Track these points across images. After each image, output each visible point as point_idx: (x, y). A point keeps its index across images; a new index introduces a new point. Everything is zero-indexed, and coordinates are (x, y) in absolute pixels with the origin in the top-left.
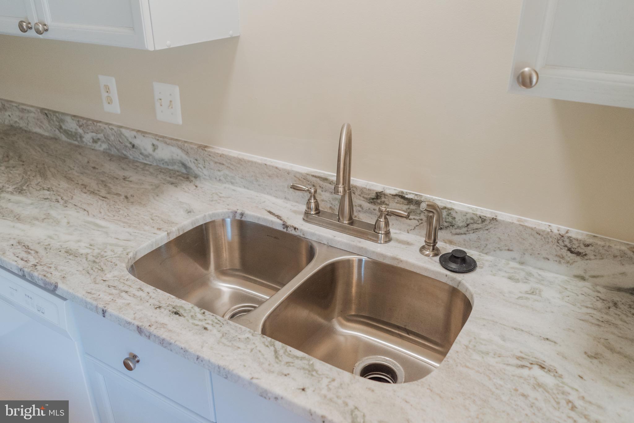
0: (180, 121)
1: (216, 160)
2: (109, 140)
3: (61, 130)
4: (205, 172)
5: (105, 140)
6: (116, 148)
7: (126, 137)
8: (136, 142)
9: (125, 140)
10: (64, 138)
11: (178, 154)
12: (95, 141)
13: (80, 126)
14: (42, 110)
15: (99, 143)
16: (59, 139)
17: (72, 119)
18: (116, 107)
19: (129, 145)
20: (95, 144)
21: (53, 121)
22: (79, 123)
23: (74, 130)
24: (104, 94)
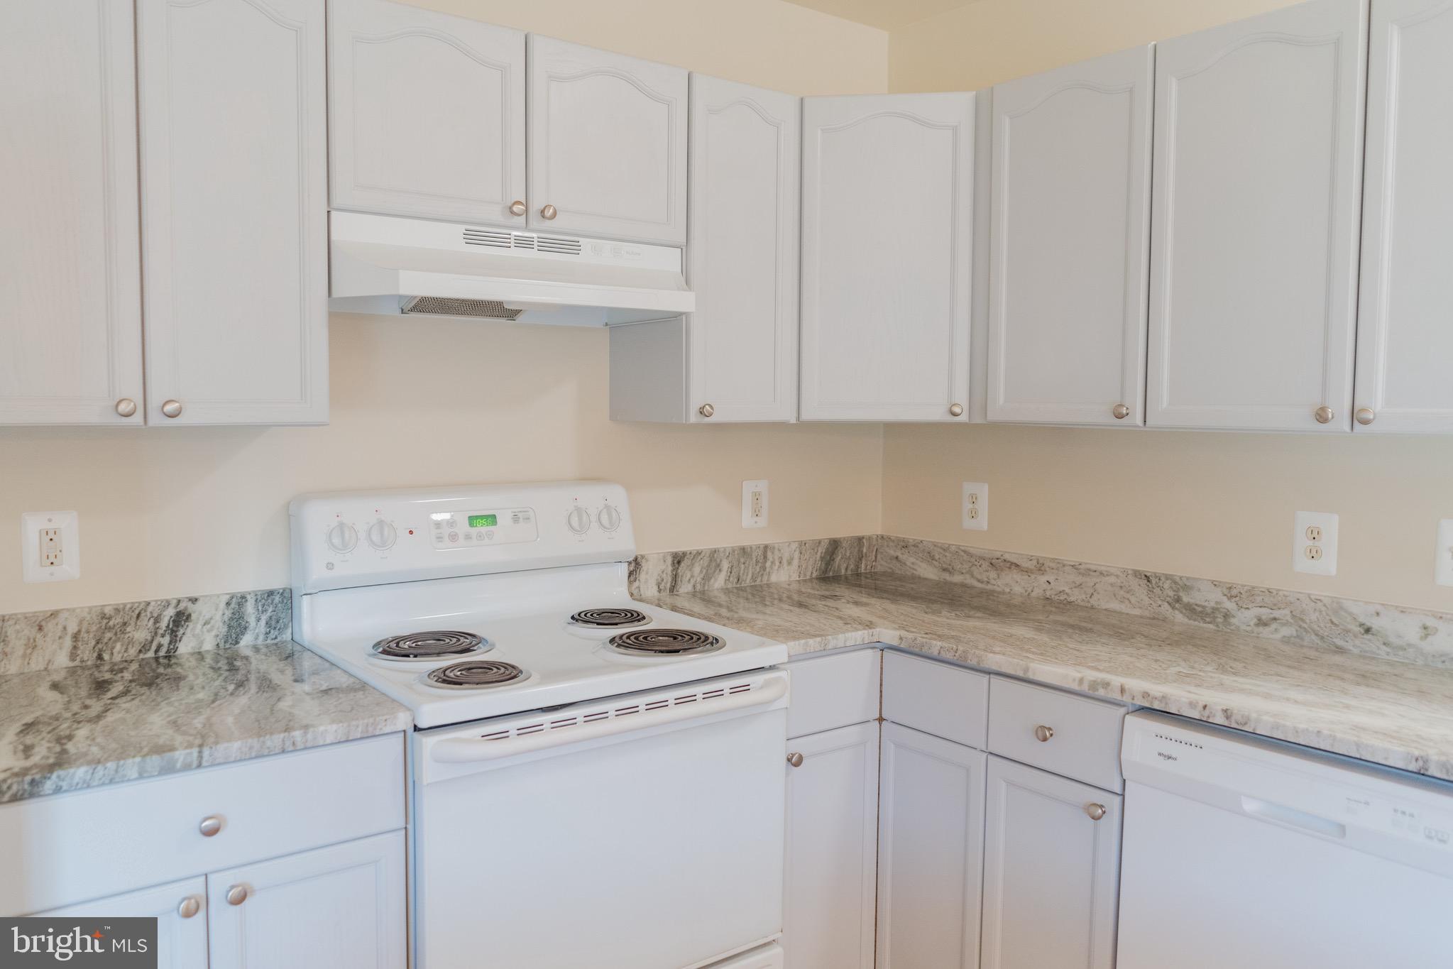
2: (1302, 620)
3: (1177, 605)
5: (1292, 621)
6: (1317, 635)
7: (1351, 614)
8: (1378, 623)
9: (1349, 619)
10: (1179, 617)
12: (1261, 623)
13: (1230, 598)
14: (1137, 574)
15: (1274, 626)
16: (1165, 620)
17: (1215, 584)
18: (1329, 564)
19: (1357, 629)
20: (1261, 629)
21: (1162, 589)
22: (1231, 592)
23: (1212, 604)
24: (1303, 543)
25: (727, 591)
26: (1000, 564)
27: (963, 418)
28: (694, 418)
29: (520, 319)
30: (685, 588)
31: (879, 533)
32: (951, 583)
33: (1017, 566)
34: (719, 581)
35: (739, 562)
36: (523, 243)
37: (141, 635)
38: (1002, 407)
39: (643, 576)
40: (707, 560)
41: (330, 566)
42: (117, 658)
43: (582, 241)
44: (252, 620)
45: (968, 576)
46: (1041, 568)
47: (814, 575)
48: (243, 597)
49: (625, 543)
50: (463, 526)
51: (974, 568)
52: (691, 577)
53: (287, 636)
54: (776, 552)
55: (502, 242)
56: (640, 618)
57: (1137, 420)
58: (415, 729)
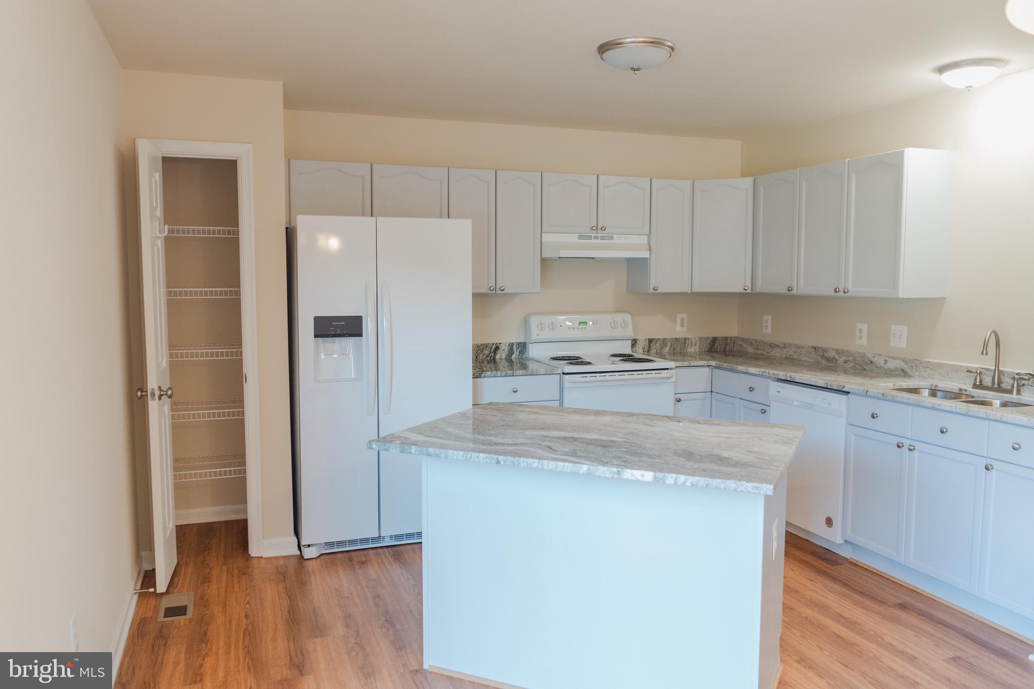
0: (905, 346)
1: (924, 365)
2: (856, 360)
3: (823, 356)
4: (917, 374)
5: (853, 360)
6: (859, 364)
7: (867, 357)
8: (874, 360)
9: (867, 359)
10: (824, 362)
11: (900, 364)
12: (845, 362)
13: (837, 354)
14: (812, 347)
15: (848, 363)
16: (820, 363)
17: (834, 350)
18: (864, 341)
19: (869, 362)
20: (845, 364)
21: (819, 352)
22: (838, 352)
23: (832, 357)
24: (858, 334)
25: (669, 353)
26: (773, 346)
27: (749, 291)
28: (651, 291)
29: (595, 260)
30: (653, 351)
31: (736, 336)
32: (757, 354)
33: (778, 346)
34: (667, 350)
35: (674, 343)
36: (596, 238)
37: (487, 352)
38: (760, 287)
39: (637, 346)
40: (661, 342)
41: (537, 335)
42: (481, 358)
43: (614, 236)
44: (515, 350)
45: (763, 351)
46: (785, 347)
47: (706, 350)
48: (513, 343)
49: (630, 333)
50: (577, 325)
51: (765, 348)
52: (655, 347)
53: (524, 356)
54: (690, 340)
55: (590, 238)
56: (632, 356)
57: (795, 292)
58: (563, 373)
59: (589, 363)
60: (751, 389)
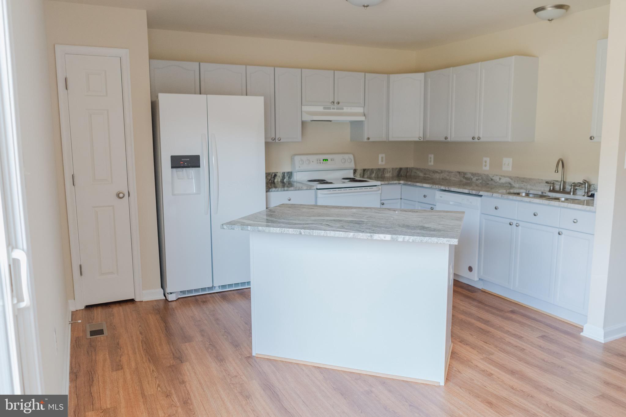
0: (510, 169)
1: (521, 180)
2: (483, 179)
3: (464, 178)
4: (517, 185)
5: (481, 179)
6: (485, 181)
7: (489, 177)
8: (493, 178)
10: (464, 180)
11: (508, 180)
12: (477, 180)
13: (472, 175)
14: (458, 172)
15: (478, 180)
16: (462, 181)
17: (470, 173)
18: (487, 168)
19: (490, 179)
20: (477, 181)
21: (462, 175)
23: (469, 177)
24: (484, 164)
25: (375, 177)
26: (435, 172)
27: (422, 140)
28: (365, 140)
29: (332, 122)
30: (366, 176)
31: (413, 167)
32: (425, 176)
33: (438, 172)
35: (378, 171)
36: (334, 109)
37: (269, 178)
38: (429, 138)
39: (357, 173)
40: (370, 171)
41: (299, 167)
43: (344, 107)
44: (286, 177)
45: (429, 175)
46: (442, 172)
47: (396, 175)
48: (285, 173)
49: (352, 165)
50: (322, 161)
51: (430, 173)
52: (367, 174)
53: (291, 180)
54: (387, 170)
55: (329, 108)
56: (355, 179)
57: (449, 140)
58: (317, 189)
59: (331, 183)
60: (425, 196)
